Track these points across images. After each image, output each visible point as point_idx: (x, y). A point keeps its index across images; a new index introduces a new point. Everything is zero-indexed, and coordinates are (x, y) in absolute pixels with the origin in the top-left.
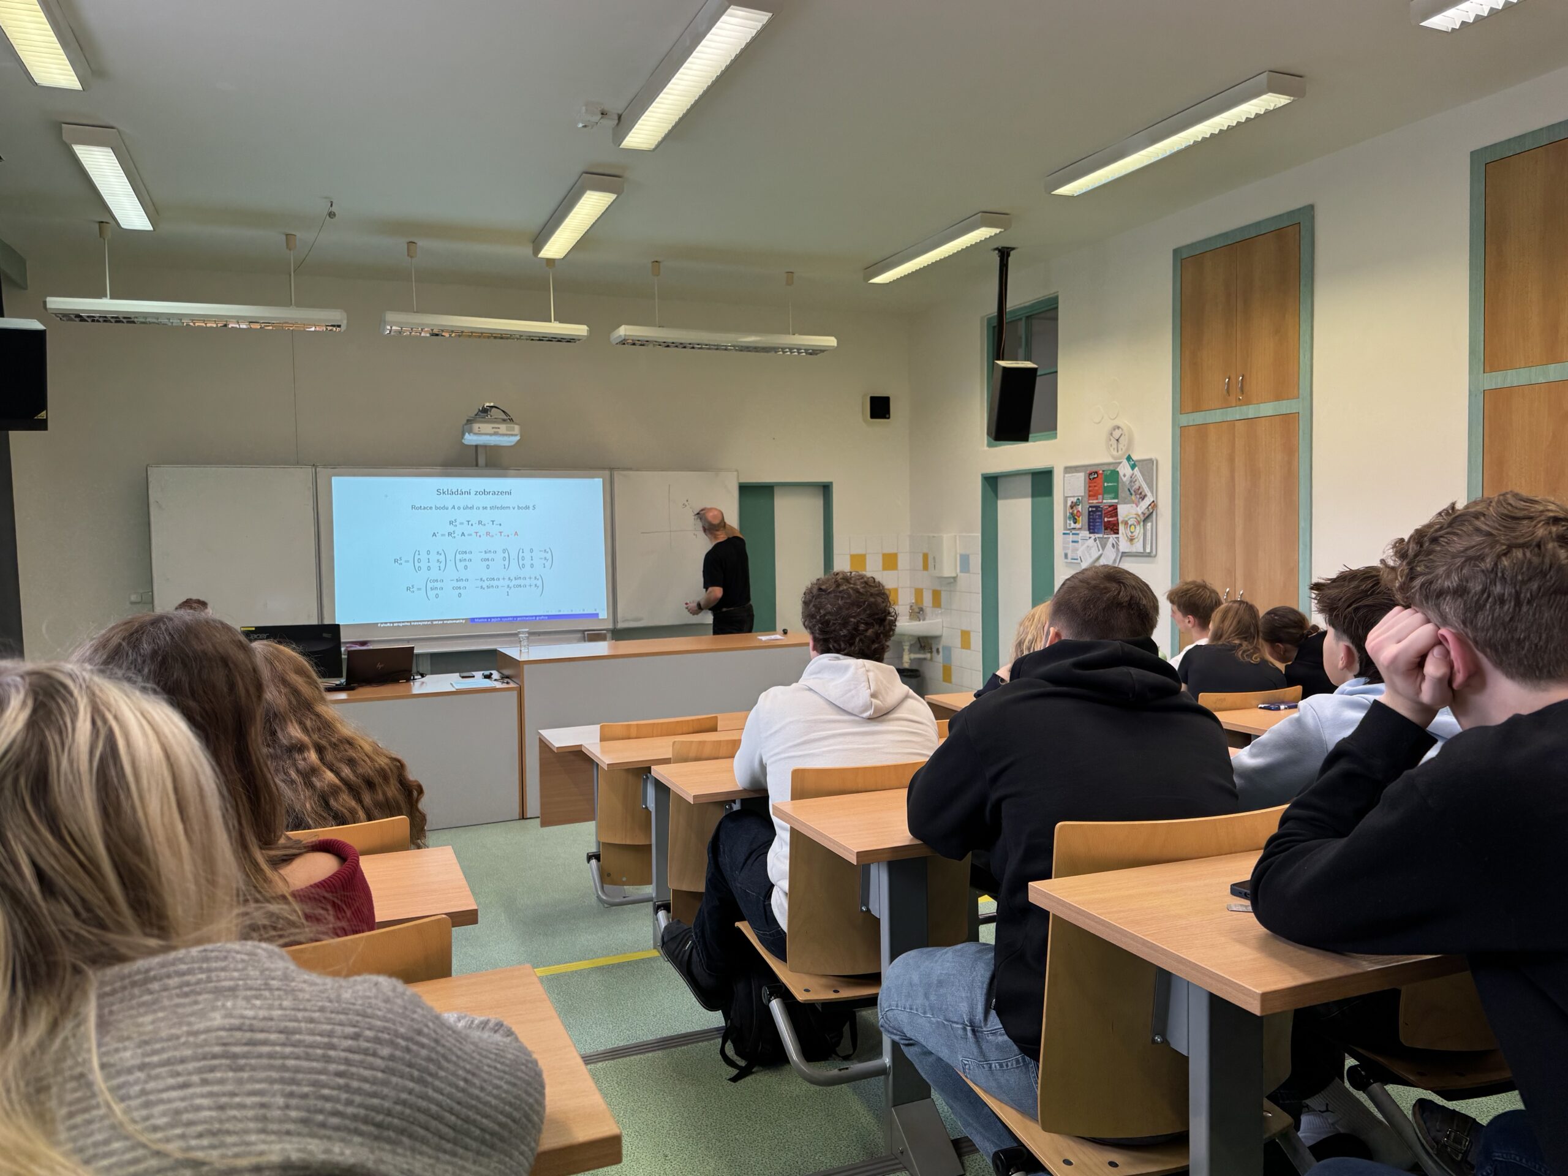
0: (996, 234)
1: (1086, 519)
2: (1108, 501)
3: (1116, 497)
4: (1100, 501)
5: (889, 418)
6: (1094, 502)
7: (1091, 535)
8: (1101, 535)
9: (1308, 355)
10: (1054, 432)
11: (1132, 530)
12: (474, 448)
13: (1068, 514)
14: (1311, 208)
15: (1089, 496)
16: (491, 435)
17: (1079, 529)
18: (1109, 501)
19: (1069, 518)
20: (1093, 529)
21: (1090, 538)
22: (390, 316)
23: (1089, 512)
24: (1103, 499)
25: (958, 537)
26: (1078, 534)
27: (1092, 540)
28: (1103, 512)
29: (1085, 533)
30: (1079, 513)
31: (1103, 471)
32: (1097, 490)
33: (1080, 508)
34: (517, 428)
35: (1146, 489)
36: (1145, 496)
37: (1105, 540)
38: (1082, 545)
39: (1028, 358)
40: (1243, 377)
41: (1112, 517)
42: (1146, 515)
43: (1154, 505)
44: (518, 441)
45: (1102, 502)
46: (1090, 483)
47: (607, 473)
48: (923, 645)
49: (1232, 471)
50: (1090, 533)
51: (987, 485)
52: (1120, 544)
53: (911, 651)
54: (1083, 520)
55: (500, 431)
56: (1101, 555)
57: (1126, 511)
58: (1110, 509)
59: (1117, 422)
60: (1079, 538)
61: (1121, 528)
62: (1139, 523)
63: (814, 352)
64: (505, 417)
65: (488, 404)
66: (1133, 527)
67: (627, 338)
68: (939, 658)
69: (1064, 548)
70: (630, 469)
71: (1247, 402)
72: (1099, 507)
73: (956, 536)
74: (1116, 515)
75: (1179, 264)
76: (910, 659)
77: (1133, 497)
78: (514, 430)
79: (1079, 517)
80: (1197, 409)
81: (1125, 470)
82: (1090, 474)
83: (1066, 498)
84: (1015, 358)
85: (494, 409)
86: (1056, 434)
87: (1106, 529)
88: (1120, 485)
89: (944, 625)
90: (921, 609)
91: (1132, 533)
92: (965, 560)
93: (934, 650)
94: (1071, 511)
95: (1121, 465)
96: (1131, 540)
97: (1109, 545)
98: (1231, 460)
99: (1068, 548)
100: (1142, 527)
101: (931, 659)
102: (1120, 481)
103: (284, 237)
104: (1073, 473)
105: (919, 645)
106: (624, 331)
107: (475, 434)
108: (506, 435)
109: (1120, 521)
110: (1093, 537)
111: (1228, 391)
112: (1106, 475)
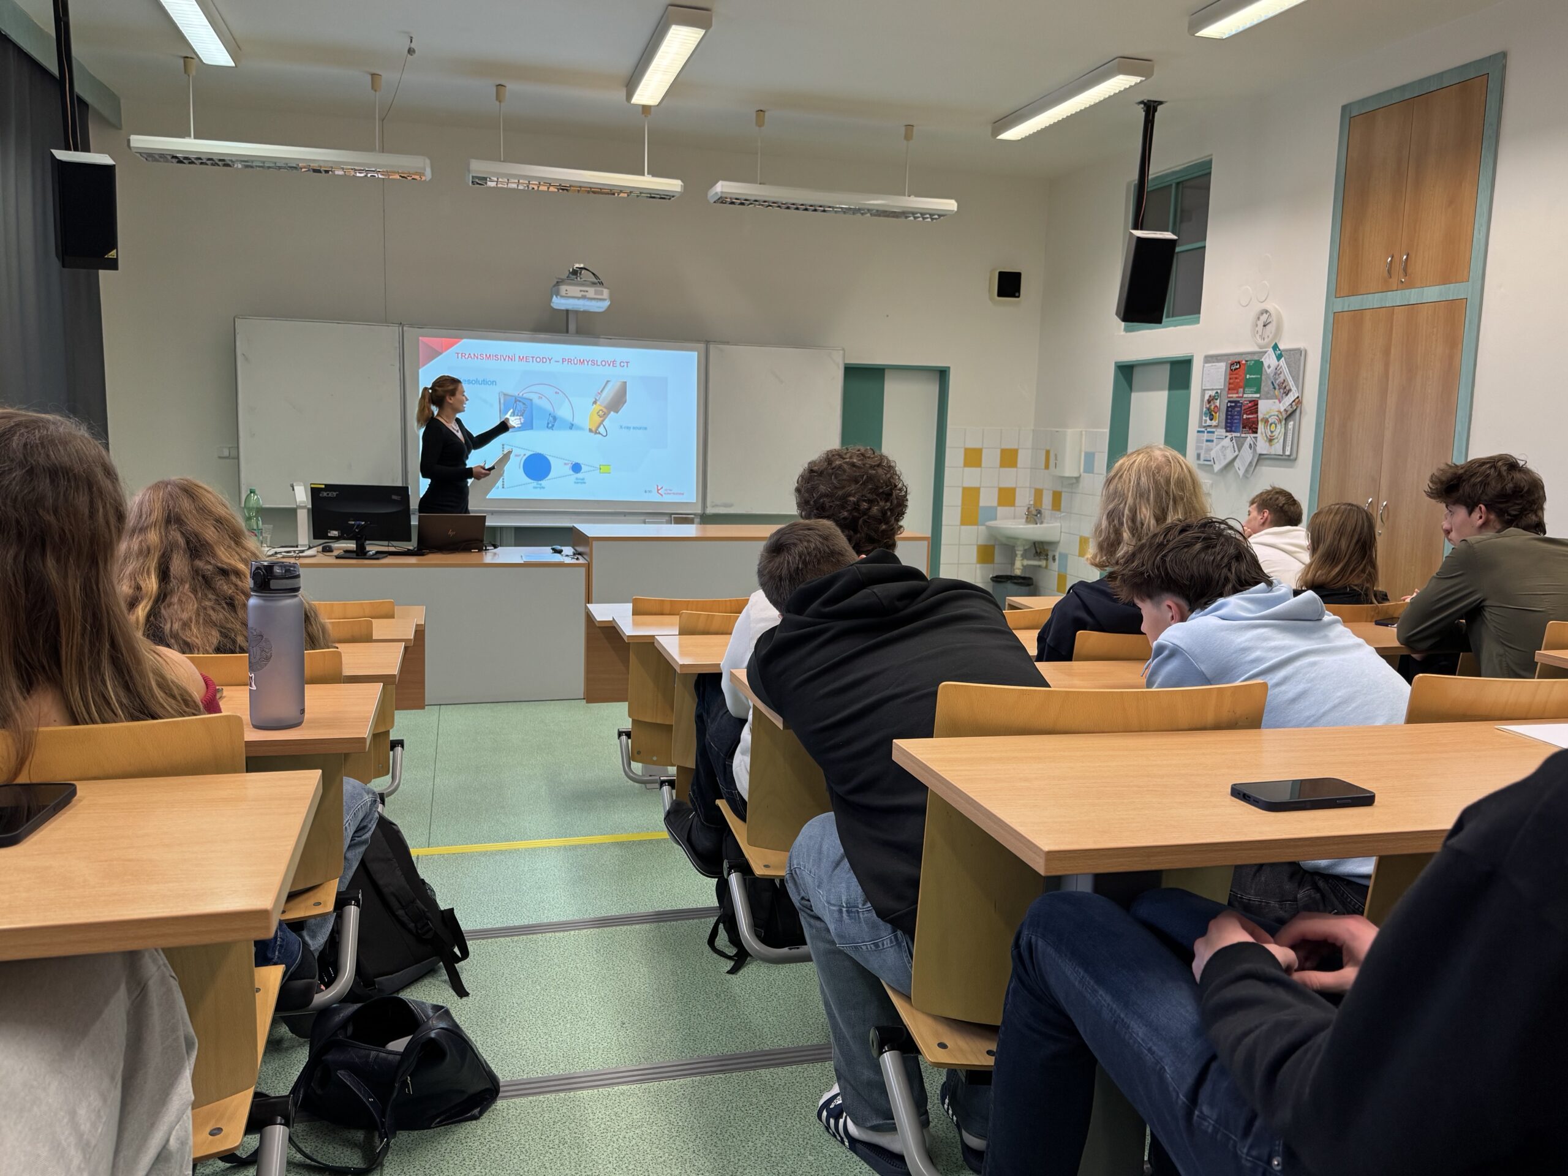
0: (1136, 84)
1: (1223, 416)
2: (1249, 395)
3: (1258, 391)
4: (1241, 395)
5: (1019, 297)
6: (1234, 396)
7: (1228, 434)
8: (1238, 434)
9: (1484, 229)
10: (1197, 316)
11: (1273, 429)
12: (565, 313)
13: (1205, 409)
14: (1504, 55)
15: (1229, 389)
16: (578, 298)
17: (1216, 427)
18: (1251, 395)
19: (1206, 414)
20: (1231, 427)
21: (1226, 437)
22: (475, 165)
23: (1228, 407)
24: (1244, 393)
25: (1084, 433)
26: (1213, 432)
27: (1228, 439)
28: (1243, 408)
29: (1221, 432)
30: (1217, 409)
31: (1247, 361)
32: (1238, 383)
33: (1218, 403)
34: (606, 293)
35: (1291, 383)
36: (1290, 390)
37: (1242, 439)
38: (1217, 445)
40: (1408, 255)
41: (1252, 414)
42: (1289, 413)
43: (1298, 401)
44: (609, 307)
45: (1242, 397)
46: (1230, 374)
47: (702, 346)
48: (1038, 551)
49: (1387, 365)
50: (1227, 431)
51: (1120, 375)
52: (1257, 444)
53: (1024, 557)
54: (1221, 416)
55: (588, 295)
56: (1237, 456)
57: (1268, 407)
58: (1250, 405)
59: (1267, 306)
60: (1214, 437)
61: (1261, 427)
62: (1280, 421)
63: (931, 216)
64: (594, 280)
65: (577, 265)
66: (1273, 425)
67: (724, 195)
68: (1055, 566)
69: (1198, 448)
70: (727, 343)
71: (1410, 285)
72: (1238, 402)
73: (1081, 431)
74: (1257, 412)
75: (1348, 121)
76: (1023, 565)
77: (1277, 392)
78: (602, 294)
79: (1216, 413)
80: (1353, 292)
81: (1270, 361)
82: (1232, 364)
83: (1203, 391)
84: (1155, 228)
85: (583, 271)
86: (1199, 317)
87: (1244, 427)
88: (1263, 377)
89: (1063, 530)
90: (1039, 512)
91: (1272, 432)
92: (1090, 458)
93: (1050, 557)
94: (1208, 406)
95: (1267, 354)
96: (1271, 440)
97: (1246, 446)
98: (1387, 352)
99: (1201, 448)
100: (1283, 426)
101: (1046, 567)
102: (1264, 373)
103: (370, 77)
104: (1214, 362)
105: (1034, 551)
106: (722, 187)
107: (562, 297)
108: (594, 299)
109: (1259, 419)
110: (1230, 436)
111: (1389, 272)
112: (1250, 366)
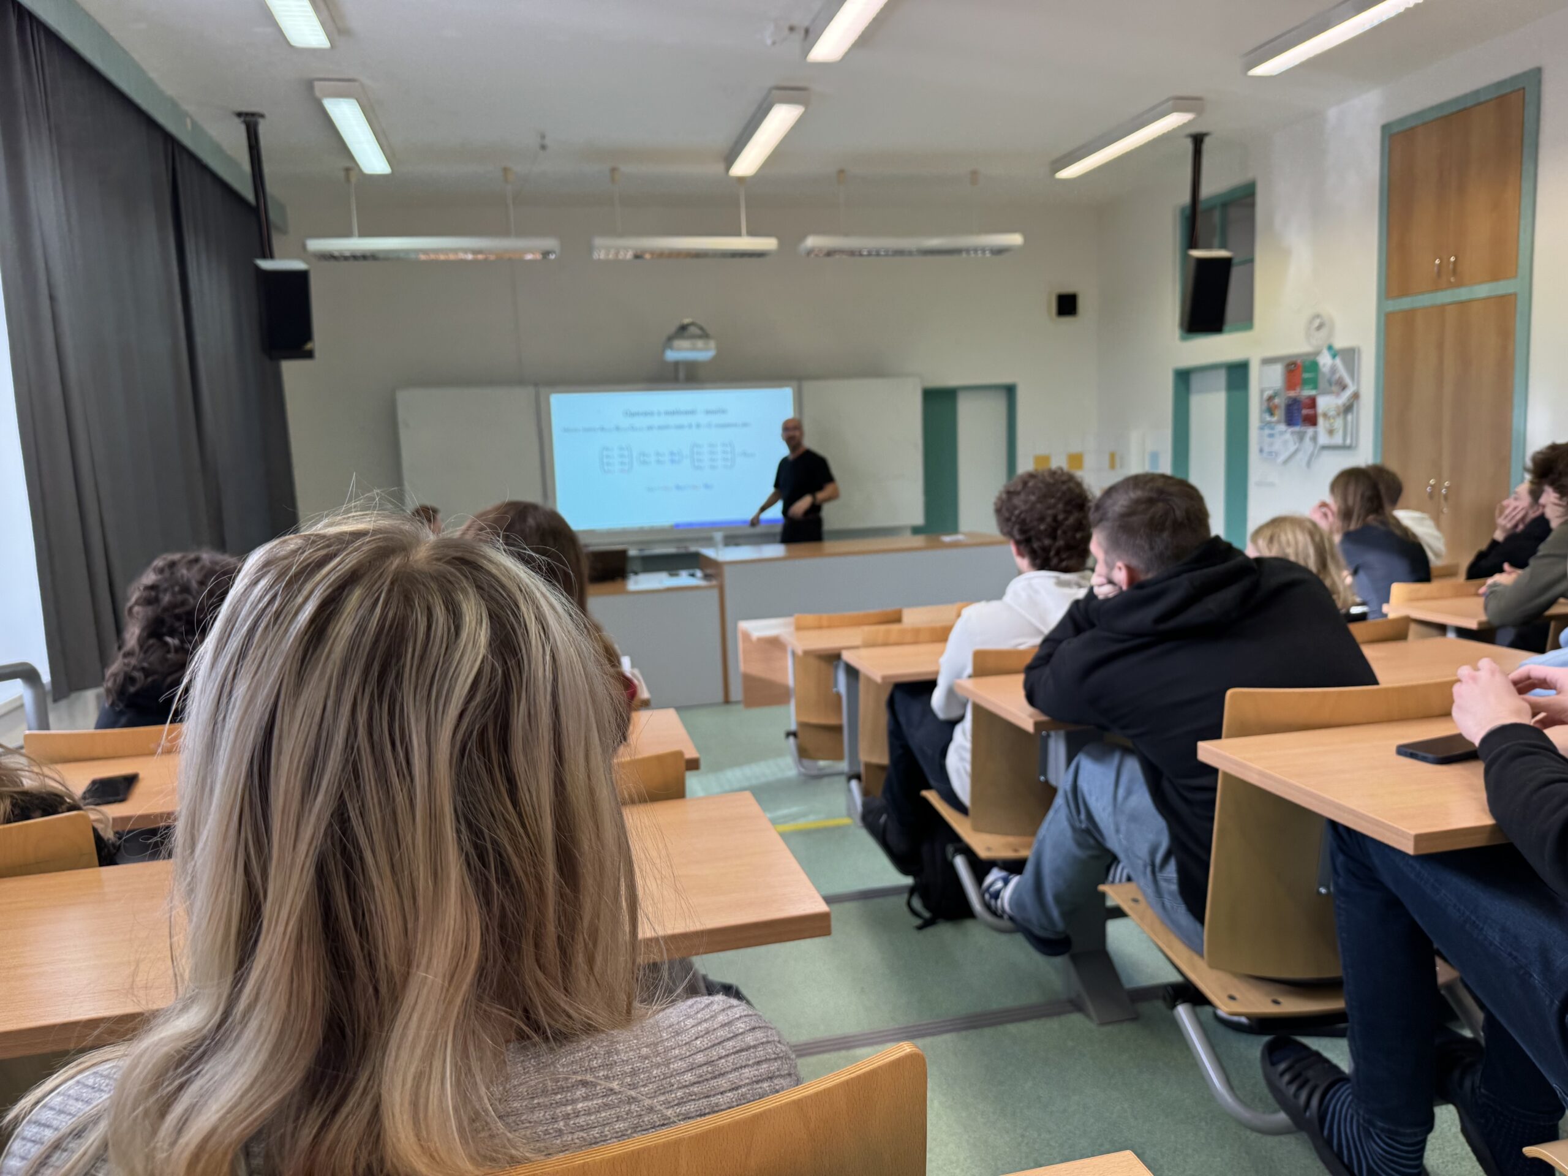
0: (1189, 120)
1: (1283, 412)
2: (1307, 392)
3: (1315, 388)
4: (1298, 393)
5: (1076, 315)
6: (1292, 394)
7: (1289, 428)
8: (1298, 429)
9: (1529, 229)
10: (1251, 324)
11: (1332, 423)
12: (674, 364)
13: (1264, 407)
14: (1538, 71)
15: (1287, 388)
16: (689, 351)
17: (1276, 422)
19: (1266, 411)
20: (1291, 422)
21: (1287, 431)
22: (598, 241)
23: (1287, 404)
24: (1301, 391)
25: (1146, 436)
26: (1274, 428)
27: (1289, 434)
28: (1302, 404)
29: (1282, 427)
30: (1276, 407)
31: (1302, 362)
32: (1296, 382)
33: (1276, 401)
34: (713, 344)
35: (1347, 380)
36: (1346, 386)
37: (1302, 433)
38: (1278, 439)
39: (1223, 246)
40: (1456, 257)
41: (1310, 409)
42: (1347, 407)
43: (1356, 396)
44: (715, 355)
45: (1300, 394)
46: (1288, 375)
47: (795, 384)
49: (1441, 358)
50: (1287, 426)
51: (1179, 380)
52: (1318, 436)
54: (1280, 414)
55: (698, 347)
56: (1298, 448)
57: (1324, 403)
58: (1308, 401)
59: (1320, 311)
60: (1275, 432)
61: (1321, 421)
62: (1339, 415)
63: (999, 251)
64: (702, 333)
65: (686, 322)
66: (1332, 419)
67: (813, 249)
69: (1260, 442)
70: (817, 378)
71: (1459, 284)
72: (1296, 399)
73: (1144, 434)
74: (1315, 407)
75: (1387, 141)
77: (1334, 388)
78: (710, 346)
79: (1276, 410)
80: (1404, 293)
81: (1325, 361)
82: (1289, 365)
83: (1262, 391)
84: (1209, 247)
85: (691, 326)
86: (1253, 325)
87: (1304, 422)
88: (1320, 375)
91: (1331, 425)
92: (1155, 458)
94: (1267, 404)
95: (1321, 355)
96: (1331, 432)
97: (1307, 438)
98: (1440, 346)
99: (1264, 443)
100: (1342, 419)
102: (1320, 371)
103: (501, 171)
104: (1271, 364)
106: (811, 242)
107: (675, 350)
108: (704, 350)
109: (1319, 413)
110: (1291, 431)
111: (1438, 273)
112: (1305, 366)
